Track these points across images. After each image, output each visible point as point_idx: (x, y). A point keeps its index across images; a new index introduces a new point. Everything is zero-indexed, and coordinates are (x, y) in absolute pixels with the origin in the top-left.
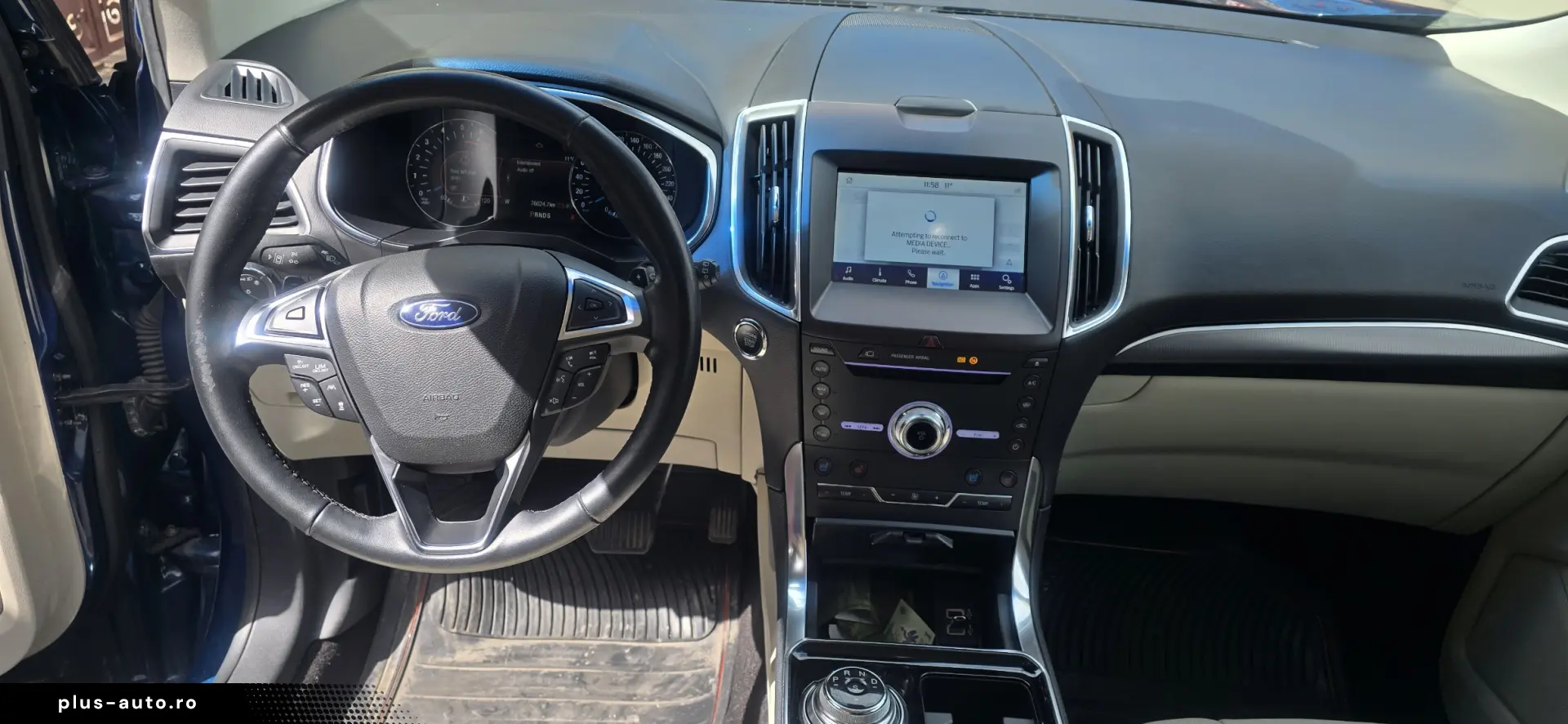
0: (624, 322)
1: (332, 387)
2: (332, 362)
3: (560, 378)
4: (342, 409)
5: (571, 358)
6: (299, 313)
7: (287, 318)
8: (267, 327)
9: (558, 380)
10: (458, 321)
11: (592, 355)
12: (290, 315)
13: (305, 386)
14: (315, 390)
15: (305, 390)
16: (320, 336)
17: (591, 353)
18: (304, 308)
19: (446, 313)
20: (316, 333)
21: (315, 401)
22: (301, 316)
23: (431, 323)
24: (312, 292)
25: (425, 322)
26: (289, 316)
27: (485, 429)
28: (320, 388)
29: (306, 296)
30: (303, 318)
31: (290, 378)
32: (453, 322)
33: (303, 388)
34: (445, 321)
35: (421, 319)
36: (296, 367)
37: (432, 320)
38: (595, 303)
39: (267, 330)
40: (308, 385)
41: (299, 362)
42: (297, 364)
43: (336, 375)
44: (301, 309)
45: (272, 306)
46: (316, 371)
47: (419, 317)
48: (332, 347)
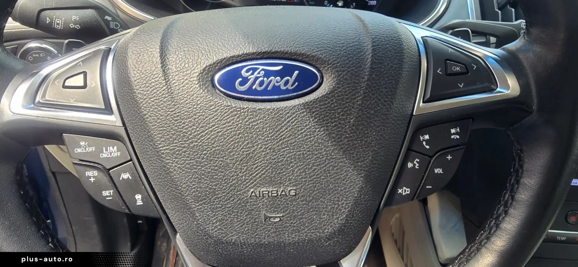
0: (491, 90)
1: (126, 176)
2: (125, 144)
3: (412, 162)
4: (140, 203)
5: (427, 137)
6: (78, 81)
7: (64, 87)
8: (38, 98)
9: (410, 165)
10: (294, 91)
11: (454, 134)
12: (68, 83)
13: (92, 174)
14: (105, 179)
15: (92, 180)
16: (108, 110)
17: (453, 131)
18: (85, 73)
19: (278, 78)
20: (103, 107)
21: (105, 193)
22: (82, 84)
23: (256, 93)
24: (95, 54)
25: (250, 91)
26: (66, 84)
27: (329, 230)
28: (111, 178)
29: (87, 60)
30: (85, 87)
31: (72, 164)
32: (287, 91)
33: (90, 177)
34: (276, 90)
35: (243, 88)
36: (79, 150)
37: (259, 89)
38: (458, 66)
39: (39, 102)
40: (96, 173)
41: (82, 143)
42: (80, 147)
43: (131, 160)
44: (82, 75)
45: (45, 72)
46: (105, 156)
47: (242, 84)
48: (124, 124)
